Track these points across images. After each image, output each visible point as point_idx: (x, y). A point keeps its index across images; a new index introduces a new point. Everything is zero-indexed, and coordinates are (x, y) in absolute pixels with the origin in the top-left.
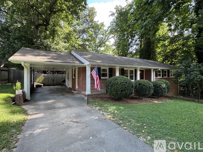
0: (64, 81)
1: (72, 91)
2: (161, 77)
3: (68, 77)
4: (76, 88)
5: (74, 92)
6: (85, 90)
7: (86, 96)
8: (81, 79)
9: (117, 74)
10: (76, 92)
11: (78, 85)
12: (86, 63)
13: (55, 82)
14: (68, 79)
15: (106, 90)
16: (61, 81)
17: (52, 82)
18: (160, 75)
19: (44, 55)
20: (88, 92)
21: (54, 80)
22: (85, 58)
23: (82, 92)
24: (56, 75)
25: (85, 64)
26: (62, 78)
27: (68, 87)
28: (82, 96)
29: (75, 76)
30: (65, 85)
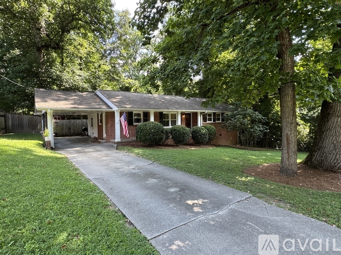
0: (86, 129)
1: (99, 140)
2: (212, 122)
3: (92, 123)
4: (104, 136)
5: (101, 141)
6: (114, 138)
7: (115, 143)
8: (109, 125)
9: (152, 119)
10: (104, 141)
11: (106, 132)
12: (115, 109)
13: (72, 131)
14: (92, 126)
15: (137, 137)
16: (81, 129)
17: (67, 131)
18: (210, 120)
19: (66, 99)
20: (118, 139)
21: (70, 128)
22: (113, 102)
23: (111, 140)
24: (72, 121)
25: (113, 110)
26: (82, 125)
27: (92, 137)
28: (111, 144)
29: (101, 122)
30: (88, 135)
